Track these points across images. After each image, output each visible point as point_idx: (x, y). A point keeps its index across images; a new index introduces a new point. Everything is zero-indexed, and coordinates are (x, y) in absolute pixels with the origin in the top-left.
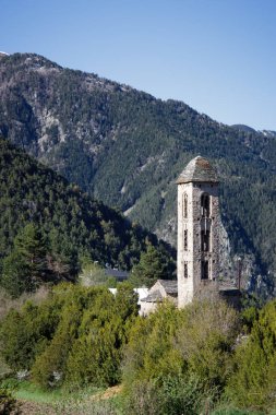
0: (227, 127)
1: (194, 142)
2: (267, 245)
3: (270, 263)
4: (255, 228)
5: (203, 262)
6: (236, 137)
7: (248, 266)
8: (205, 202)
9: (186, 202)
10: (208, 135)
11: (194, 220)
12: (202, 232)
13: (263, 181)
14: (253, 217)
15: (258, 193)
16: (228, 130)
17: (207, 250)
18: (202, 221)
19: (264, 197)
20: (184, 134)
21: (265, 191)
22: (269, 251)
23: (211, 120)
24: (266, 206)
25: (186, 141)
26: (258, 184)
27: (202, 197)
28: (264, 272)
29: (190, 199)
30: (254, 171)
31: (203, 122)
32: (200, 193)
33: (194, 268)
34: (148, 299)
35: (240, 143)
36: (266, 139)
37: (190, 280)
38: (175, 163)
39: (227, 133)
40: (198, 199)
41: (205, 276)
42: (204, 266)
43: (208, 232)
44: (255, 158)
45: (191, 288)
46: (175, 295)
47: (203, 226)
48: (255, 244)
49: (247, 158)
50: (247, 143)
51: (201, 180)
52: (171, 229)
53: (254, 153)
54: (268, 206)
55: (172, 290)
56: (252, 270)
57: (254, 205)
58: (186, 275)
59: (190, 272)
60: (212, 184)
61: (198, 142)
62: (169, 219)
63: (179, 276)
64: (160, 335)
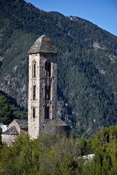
0: (45, 12)
1: (23, 23)
2: (72, 94)
3: (74, 107)
4: (65, 83)
5: (46, 108)
6: (52, 20)
7: (60, 109)
8: (48, 67)
9: (35, 66)
10: (33, 18)
11: (41, 79)
12: (46, 87)
13: (70, 51)
14: (63, 76)
15: (67, 59)
16: (46, 15)
17: (49, 99)
18: (46, 79)
19: (71, 62)
20: (16, 17)
21: (71, 58)
22: (73, 99)
23: (35, 7)
24: (72, 68)
25: (18, 22)
26: (67, 53)
27: (46, 63)
28: (70, 113)
29: (38, 65)
30: (64, 44)
31: (29, 9)
32: (45, 61)
33: (40, 111)
34: (7, 132)
35: (54, 25)
36: (72, 22)
37: (37, 119)
38: (9, 37)
39: (46, 17)
40: (43, 65)
41: (47, 116)
42: (47, 110)
43: (50, 87)
44: (65, 35)
45: (38, 125)
46: (26, 129)
47: (46, 83)
48: (64, 94)
49: (59, 35)
50: (59, 25)
51: (45, 51)
52: (7, 83)
53: (64, 31)
54: (73, 68)
55: (24, 126)
56: (62, 112)
57: (64, 68)
58: (34, 116)
59: (37, 114)
60: (52, 55)
61: (25, 23)
62: (5, 76)
63: (29, 117)
64: (25, 157)
